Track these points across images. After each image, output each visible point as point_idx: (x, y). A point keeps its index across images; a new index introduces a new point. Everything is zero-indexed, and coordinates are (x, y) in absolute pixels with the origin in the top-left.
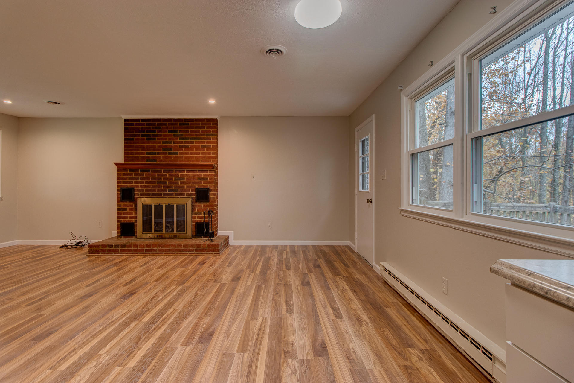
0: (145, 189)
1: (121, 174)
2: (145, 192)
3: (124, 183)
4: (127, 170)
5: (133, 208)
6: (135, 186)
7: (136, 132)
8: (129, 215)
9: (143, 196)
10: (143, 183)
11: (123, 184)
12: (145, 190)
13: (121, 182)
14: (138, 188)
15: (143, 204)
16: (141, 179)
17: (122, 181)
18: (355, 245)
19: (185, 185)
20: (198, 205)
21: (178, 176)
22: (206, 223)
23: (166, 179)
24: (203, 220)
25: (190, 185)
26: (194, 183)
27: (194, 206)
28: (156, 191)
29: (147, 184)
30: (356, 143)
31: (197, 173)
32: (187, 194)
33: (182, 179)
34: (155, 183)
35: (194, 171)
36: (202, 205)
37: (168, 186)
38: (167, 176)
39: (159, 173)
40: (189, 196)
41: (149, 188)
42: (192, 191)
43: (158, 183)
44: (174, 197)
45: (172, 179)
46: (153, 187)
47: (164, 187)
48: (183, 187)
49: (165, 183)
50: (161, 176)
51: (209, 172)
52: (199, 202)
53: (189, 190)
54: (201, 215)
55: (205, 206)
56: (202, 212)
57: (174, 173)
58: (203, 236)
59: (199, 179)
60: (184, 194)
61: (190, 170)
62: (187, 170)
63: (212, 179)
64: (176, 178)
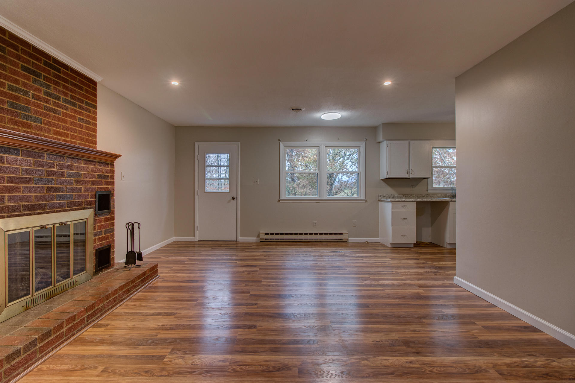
0: (7, 195)
2: (7, 204)
12: (7, 198)
15: (7, 233)
18: (194, 236)
19: (83, 187)
20: (98, 219)
21: (72, 170)
22: (108, 246)
23: (52, 174)
24: (104, 244)
25: (89, 186)
26: (93, 183)
27: (95, 221)
28: (34, 198)
29: (11, 183)
30: (197, 154)
31: (97, 166)
32: (85, 203)
33: (78, 175)
34: (29, 181)
35: (94, 163)
36: (103, 220)
37: (57, 188)
38: (53, 167)
39: (38, 160)
40: (88, 205)
41: (18, 192)
42: (92, 197)
43: (38, 181)
44: (67, 211)
45: (62, 175)
46: (28, 189)
47: (49, 190)
48: (79, 190)
49: (49, 181)
50: (43, 167)
51: (109, 166)
52: (100, 215)
53: (88, 195)
54: (102, 234)
55: (106, 220)
56: (103, 230)
57: (66, 163)
58: (104, 268)
59: (100, 177)
60: (80, 204)
61: (89, 161)
62: (84, 160)
63: (113, 178)
64: (68, 173)
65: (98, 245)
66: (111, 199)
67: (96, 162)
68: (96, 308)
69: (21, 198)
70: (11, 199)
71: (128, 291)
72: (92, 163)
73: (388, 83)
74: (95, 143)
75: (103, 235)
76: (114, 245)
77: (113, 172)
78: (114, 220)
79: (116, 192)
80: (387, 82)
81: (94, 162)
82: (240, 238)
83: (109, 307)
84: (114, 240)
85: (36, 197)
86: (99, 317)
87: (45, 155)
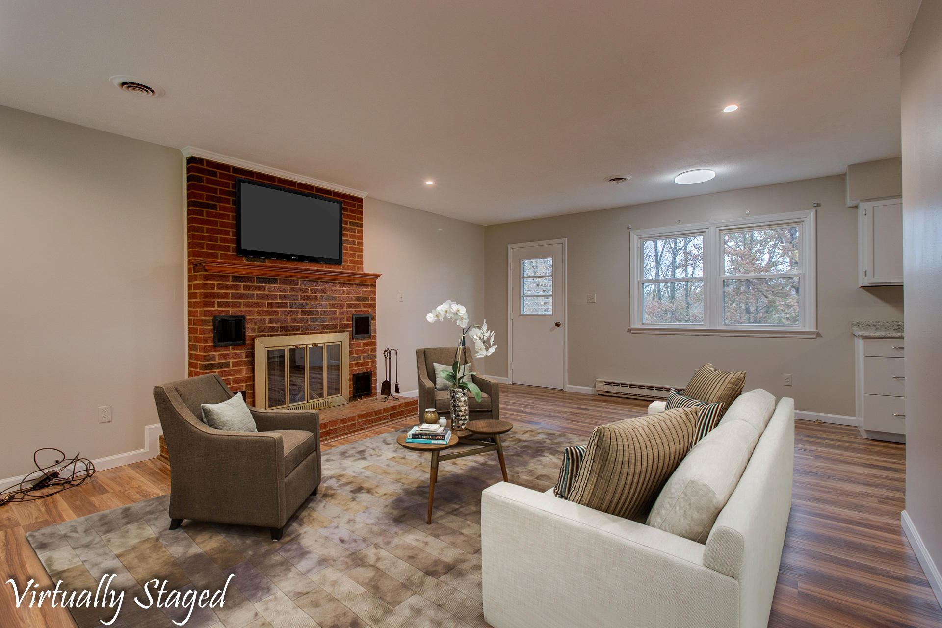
0: (267, 318)
1: (214, 284)
2: (268, 325)
3: (220, 305)
4: (228, 276)
5: (243, 358)
6: (246, 311)
7: (222, 192)
8: (234, 375)
9: (264, 332)
10: (263, 305)
11: (218, 307)
12: (267, 320)
13: (214, 302)
14: (253, 315)
15: (267, 349)
16: (258, 297)
17: (216, 300)
18: (508, 377)
19: (338, 310)
20: (356, 344)
21: (325, 293)
22: (368, 373)
23: (306, 298)
24: (363, 370)
25: (345, 309)
26: (349, 306)
27: (351, 345)
28: (289, 321)
29: (271, 307)
30: (510, 261)
31: (354, 288)
32: (339, 326)
33: (332, 298)
34: (285, 305)
35: (350, 286)
36: (362, 344)
37: (310, 311)
38: (307, 292)
39: (293, 286)
40: (343, 329)
41: (276, 315)
42: (348, 320)
43: (292, 306)
44: (321, 333)
45: (315, 299)
46: (284, 313)
47: (303, 313)
48: (334, 313)
49: (304, 305)
50: (297, 292)
51: (369, 287)
52: (358, 339)
53: (344, 318)
54: (360, 360)
55: (365, 345)
56: (362, 355)
57: (319, 288)
58: (364, 395)
59: (357, 299)
60: (335, 326)
61: (344, 283)
62: (339, 283)
63: (374, 299)
64: (322, 296)
65: (356, 371)
66: (372, 323)
67: (353, 284)
68: (329, 428)
69: (279, 321)
70: (271, 321)
71: (370, 421)
72: (348, 285)
73: (731, 108)
74: (361, 263)
75: (362, 361)
76: (376, 373)
77: (374, 293)
78: (375, 345)
79: (378, 315)
80: (728, 107)
81: (350, 284)
82: (568, 385)
83: (345, 432)
84: (376, 367)
85: (291, 319)
86: (333, 438)
87: (300, 282)
